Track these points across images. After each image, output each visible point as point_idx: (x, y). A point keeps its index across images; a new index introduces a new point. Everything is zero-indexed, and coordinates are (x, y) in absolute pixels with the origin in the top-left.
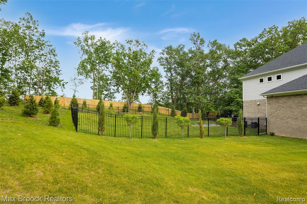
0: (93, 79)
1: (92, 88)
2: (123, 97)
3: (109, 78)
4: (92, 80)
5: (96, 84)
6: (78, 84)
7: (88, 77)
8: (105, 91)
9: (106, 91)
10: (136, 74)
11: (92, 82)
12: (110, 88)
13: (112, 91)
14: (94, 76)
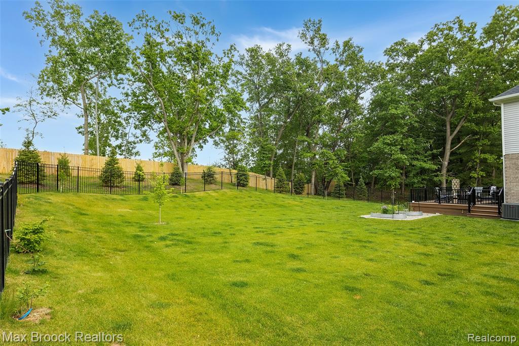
0: (82, 106)
1: (81, 130)
2: (156, 153)
3: (126, 107)
4: (80, 111)
5: (90, 120)
6: (39, 116)
7: (68, 102)
8: (113, 139)
9: (117, 137)
10: (199, 96)
11: (80, 114)
12: (127, 131)
13: (132, 139)
14: (84, 100)
